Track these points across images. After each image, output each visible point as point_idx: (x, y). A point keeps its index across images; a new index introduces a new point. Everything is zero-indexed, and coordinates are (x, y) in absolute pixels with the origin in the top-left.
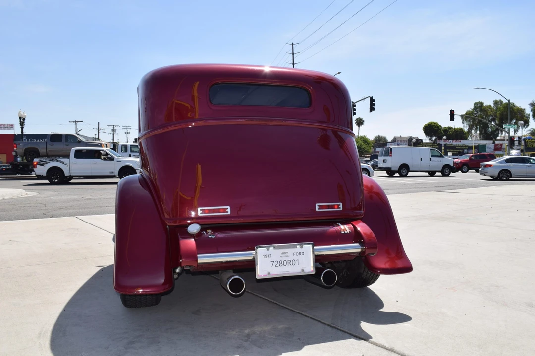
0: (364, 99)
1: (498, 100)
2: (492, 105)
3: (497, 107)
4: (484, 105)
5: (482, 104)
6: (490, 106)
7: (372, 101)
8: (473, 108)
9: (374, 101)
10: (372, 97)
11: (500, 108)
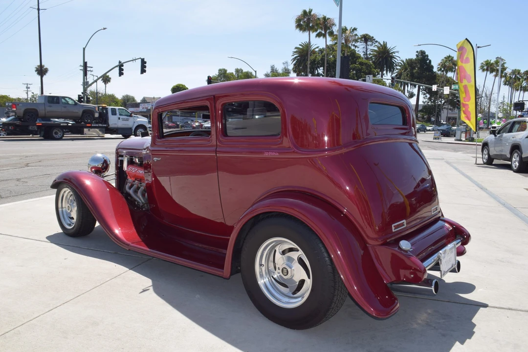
0: (135, 60)
1: (239, 68)
2: (234, 73)
3: (238, 75)
4: (228, 72)
5: (225, 71)
6: (232, 73)
7: (143, 62)
8: (217, 74)
9: (145, 63)
10: (144, 59)
11: (241, 76)
